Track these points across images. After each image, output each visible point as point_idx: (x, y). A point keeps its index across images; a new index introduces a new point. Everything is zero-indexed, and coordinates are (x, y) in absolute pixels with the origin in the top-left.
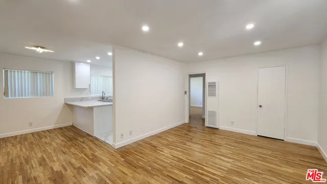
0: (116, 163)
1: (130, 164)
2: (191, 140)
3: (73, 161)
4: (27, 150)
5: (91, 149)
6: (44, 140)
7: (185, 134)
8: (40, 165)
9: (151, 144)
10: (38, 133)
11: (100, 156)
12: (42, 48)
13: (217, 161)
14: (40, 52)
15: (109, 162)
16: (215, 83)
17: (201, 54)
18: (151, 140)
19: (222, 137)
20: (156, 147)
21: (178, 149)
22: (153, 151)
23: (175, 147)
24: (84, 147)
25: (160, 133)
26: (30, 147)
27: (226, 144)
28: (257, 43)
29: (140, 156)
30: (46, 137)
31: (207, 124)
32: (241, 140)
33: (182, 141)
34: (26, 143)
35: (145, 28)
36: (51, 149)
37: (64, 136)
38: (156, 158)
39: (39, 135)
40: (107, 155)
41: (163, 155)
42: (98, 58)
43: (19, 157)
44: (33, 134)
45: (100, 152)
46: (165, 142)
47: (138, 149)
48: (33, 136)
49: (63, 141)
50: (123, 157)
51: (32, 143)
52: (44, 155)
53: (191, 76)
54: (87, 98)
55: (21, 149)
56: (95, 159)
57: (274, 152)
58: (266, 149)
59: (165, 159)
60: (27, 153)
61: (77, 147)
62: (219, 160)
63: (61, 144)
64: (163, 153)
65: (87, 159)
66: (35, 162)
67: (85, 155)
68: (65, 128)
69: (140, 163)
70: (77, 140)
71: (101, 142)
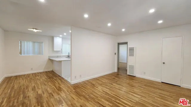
0: (70, 92)
1: (77, 93)
2: (116, 82)
3: (49, 89)
4: (28, 82)
5: (59, 84)
6: (37, 77)
7: (114, 79)
8: (33, 90)
9: (92, 83)
10: (35, 74)
11: (62, 88)
12: (36, 29)
13: (130, 96)
14: (36, 31)
15: (67, 92)
16: (133, 48)
17: (123, 30)
18: (92, 81)
19: (137, 82)
20: (94, 85)
21: (107, 87)
22: (92, 87)
23: (106, 86)
24: (55, 82)
25: (98, 77)
26: (30, 81)
27: (138, 86)
28: (160, 22)
29: (84, 90)
30: (38, 76)
31: (128, 73)
32: (149, 84)
33: (110, 82)
34: (29, 78)
35: (86, 16)
36: (39, 82)
37: (47, 76)
38: (93, 91)
39: (35, 75)
40: (67, 88)
41: (97, 90)
42: (65, 34)
43: (24, 85)
44: (33, 74)
45: (63, 86)
46: (100, 83)
47: (84, 86)
48: (33, 75)
49: (46, 78)
50: (74, 89)
51: (31, 79)
52: (35, 85)
53: (119, 44)
54: (61, 56)
55: (26, 82)
56: (60, 89)
57: (171, 94)
58: (166, 91)
59: (98, 92)
60: (28, 83)
61: (52, 82)
62: (131, 96)
63: (45, 80)
64: (97, 89)
65: (56, 89)
66: (30, 89)
67: (55, 86)
68: (49, 72)
69: (83, 93)
70: (53, 78)
71: (65, 80)
